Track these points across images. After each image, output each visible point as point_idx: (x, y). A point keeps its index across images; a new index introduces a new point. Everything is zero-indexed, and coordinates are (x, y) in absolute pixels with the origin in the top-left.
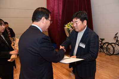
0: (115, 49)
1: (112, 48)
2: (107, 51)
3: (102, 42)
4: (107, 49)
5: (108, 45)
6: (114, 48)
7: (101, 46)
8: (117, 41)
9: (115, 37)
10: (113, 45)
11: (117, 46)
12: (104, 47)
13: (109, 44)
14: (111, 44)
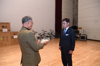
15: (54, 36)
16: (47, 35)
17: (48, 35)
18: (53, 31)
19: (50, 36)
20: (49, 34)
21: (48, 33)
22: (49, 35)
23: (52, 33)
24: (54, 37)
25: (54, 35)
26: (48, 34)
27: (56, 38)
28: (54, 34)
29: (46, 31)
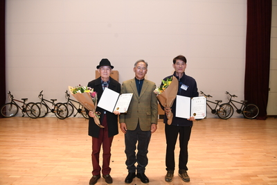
1: (38, 110)
2: (31, 113)
3: (24, 103)
4: (32, 111)
6: (40, 109)
7: (24, 109)
8: (43, 100)
9: (40, 95)
10: (39, 105)
11: (43, 106)
12: (28, 109)
13: (34, 104)
14: (36, 104)
15: (239, 111)
16: (213, 106)
17: (218, 108)
18: (234, 96)
19: (225, 111)
20: (220, 104)
21: (219, 102)
22: (221, 106)
23: (230, 100)
24: (236, 114)
25: (239, 108)
26: (217, 104)
27: (245, 117)
28: (239, 106)
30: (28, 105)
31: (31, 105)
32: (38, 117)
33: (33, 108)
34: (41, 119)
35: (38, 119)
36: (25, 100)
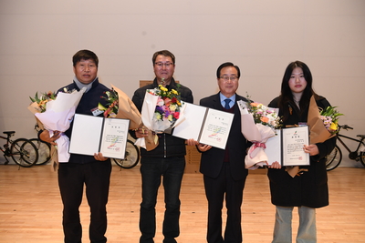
0: (39, 151)
1: (33, 151)
2: (22, 157)
3: (8, 139)
4: (23, 154)
5: (23, 145)
6: (37, 150)
7: (8, 150)
10: (35, 143)
11: (42, 145)
12: (14, 150)
13: (26, 141)
14: (30, 141)
16: (353, 146)
21: (363, 137)
26: (361, 142)
29: (346, 127)
30: (15, 143)
31: (21, 143)
32: (35, 164)
33: (25, 148)
34: (39, 168)
35: (34, 168)
36: (9, 134)
